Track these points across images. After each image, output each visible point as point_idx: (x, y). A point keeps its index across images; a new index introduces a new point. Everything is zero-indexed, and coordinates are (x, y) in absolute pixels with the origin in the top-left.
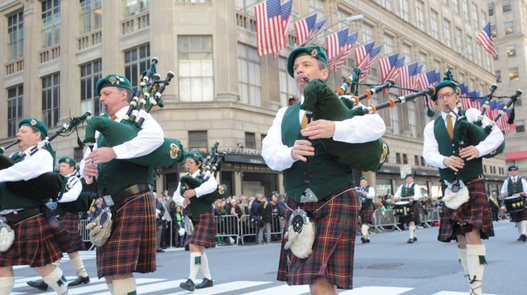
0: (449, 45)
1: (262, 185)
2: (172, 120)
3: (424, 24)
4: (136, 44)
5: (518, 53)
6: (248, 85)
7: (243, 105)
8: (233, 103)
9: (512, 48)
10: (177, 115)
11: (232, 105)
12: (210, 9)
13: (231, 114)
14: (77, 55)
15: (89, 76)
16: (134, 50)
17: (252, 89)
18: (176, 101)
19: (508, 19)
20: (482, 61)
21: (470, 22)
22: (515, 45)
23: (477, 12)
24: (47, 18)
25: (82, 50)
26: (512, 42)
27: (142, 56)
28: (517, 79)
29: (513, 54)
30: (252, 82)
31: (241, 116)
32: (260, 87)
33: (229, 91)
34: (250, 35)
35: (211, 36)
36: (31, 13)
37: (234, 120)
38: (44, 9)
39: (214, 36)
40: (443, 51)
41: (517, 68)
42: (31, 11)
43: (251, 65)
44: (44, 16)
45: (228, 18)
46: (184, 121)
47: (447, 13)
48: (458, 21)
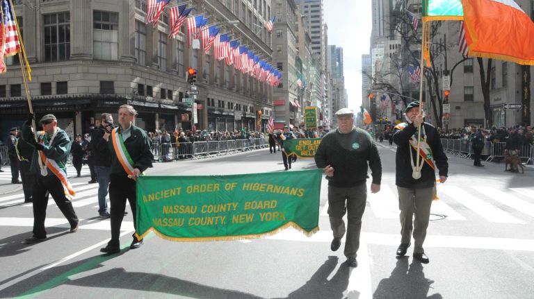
1: (143, 120)
2: (89, 73)
4: (56, 11)
5: (283, 35)
6: (139, 50)
7: (138, 65)
8: (133, 63)
11: (131, 65)
16: (54, 15)
17: (141, 53)
18: (92, 59)
26: (280, 28)
27: (61, 21)
30: (141, 48)
32: (146, 52)
33: (130, 55)
34: (142, 14)
35: (118, 13)
37: (132, 75)
43: (141, 35)
45: (130, 1)
46: (98, 74)
47: (250, 6)
48: (256, 12)
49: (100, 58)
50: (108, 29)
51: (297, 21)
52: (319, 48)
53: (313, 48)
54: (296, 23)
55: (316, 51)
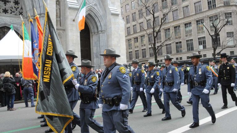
14: (198, 36)
24: (187, 27)
44: (185, 27)
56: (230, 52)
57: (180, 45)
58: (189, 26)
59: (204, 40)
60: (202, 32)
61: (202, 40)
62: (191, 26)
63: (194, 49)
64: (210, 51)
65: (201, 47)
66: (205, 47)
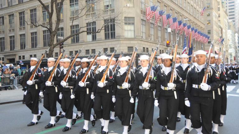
0: (192, 15)
2: (123, 44)
3: (186, 8)
5: (211, 15)
6: (143, 32)
7: (143, 39)
8: (141, 39)
9: (209, 13)
10: (125, 42)
11: (140, 39)
12: (134, 9)
13: (140, 42)
14: (86, 20)
15: (90, 27)
16: (108, 20)
17: (143, 33)
18: (124, 38)
19: (208, 2)
20: (201, 19)
21: (198, 5)
22: (210, 12)
23: (200, 1)
24: (72, 6)
25: (87, 18)
26: (209, 11)
27: (111, 22)
28: (209, 24)
29: (209, 15)
31: (142, 42)
32: (145, 33)
33: (140, 35)
34: (143, 16)
35: (134, 17)
36: (66, 4)
37: (141, 44)
38: (70, 3)
39: (135, 18)
40: (191, 17)
41: (210, 21)
42: (66, 3)
43: (143, 26)
44: (71, 5)
45: (139, 12)
46: (127, 44)
47: (192, 3)
48: (195, 5)
49: (127, 37)
50: (127, 24)
51: (219, 5)
52: (234, 18)
53: (230, 19)
54: (219, 6)
55: (231, 20)
56: (127, 48)
57: (61, 32)
58: (76, 4)
59: (94, 26)
60: (92, 14)
61: (91, 27)
62: (78, 3)
63: (80, 40)
64: (101, 44)
65: (90, 37)
66: (94, 38)
